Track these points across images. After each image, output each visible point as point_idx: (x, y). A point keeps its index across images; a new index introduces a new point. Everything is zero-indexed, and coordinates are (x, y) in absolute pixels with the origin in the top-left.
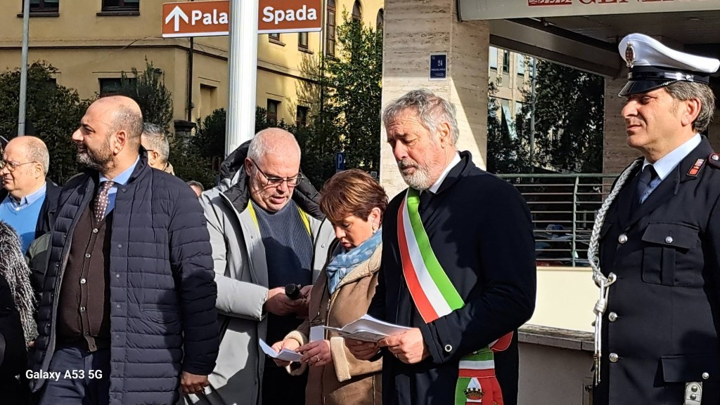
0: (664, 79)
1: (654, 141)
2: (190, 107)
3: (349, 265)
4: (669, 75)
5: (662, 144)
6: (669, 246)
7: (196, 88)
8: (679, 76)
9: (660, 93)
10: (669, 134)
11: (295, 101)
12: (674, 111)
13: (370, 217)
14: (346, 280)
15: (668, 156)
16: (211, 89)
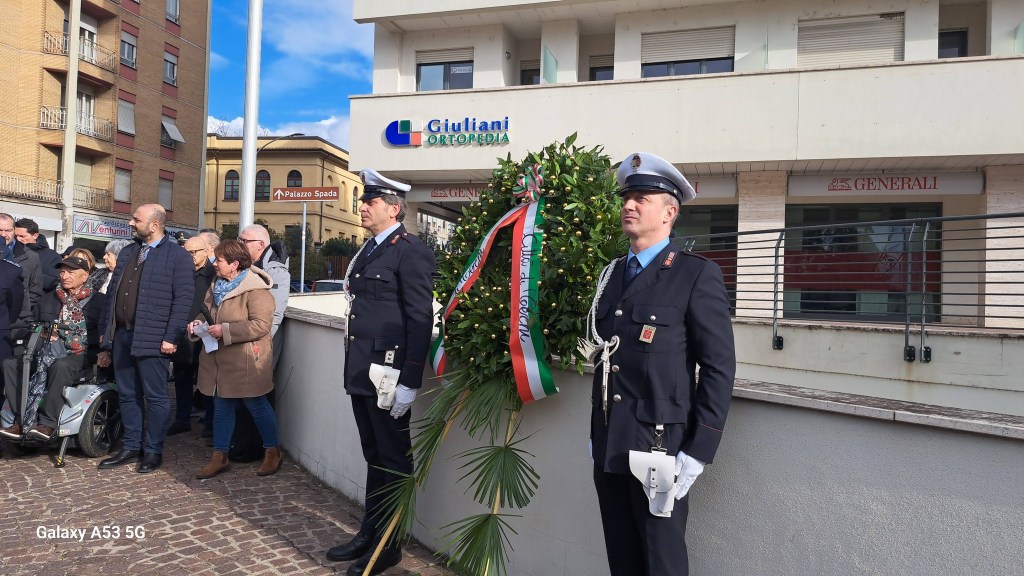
0: (380, 193)
1: (375, 225)
2: (321, 237)
3: (227, 291)
4: (383, 191)
5: (379, 227)
6: (378, 279)
7: (323, 230)
8: (389, 192)
9: (379, 200)
10: (383, 222)
11: (363, 236)
12: (386, 210)
13: (232, 264)
14: (226, 298)
15: (382, 234)
16: (330, 231)
